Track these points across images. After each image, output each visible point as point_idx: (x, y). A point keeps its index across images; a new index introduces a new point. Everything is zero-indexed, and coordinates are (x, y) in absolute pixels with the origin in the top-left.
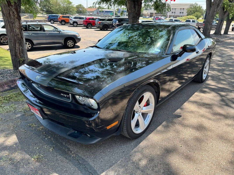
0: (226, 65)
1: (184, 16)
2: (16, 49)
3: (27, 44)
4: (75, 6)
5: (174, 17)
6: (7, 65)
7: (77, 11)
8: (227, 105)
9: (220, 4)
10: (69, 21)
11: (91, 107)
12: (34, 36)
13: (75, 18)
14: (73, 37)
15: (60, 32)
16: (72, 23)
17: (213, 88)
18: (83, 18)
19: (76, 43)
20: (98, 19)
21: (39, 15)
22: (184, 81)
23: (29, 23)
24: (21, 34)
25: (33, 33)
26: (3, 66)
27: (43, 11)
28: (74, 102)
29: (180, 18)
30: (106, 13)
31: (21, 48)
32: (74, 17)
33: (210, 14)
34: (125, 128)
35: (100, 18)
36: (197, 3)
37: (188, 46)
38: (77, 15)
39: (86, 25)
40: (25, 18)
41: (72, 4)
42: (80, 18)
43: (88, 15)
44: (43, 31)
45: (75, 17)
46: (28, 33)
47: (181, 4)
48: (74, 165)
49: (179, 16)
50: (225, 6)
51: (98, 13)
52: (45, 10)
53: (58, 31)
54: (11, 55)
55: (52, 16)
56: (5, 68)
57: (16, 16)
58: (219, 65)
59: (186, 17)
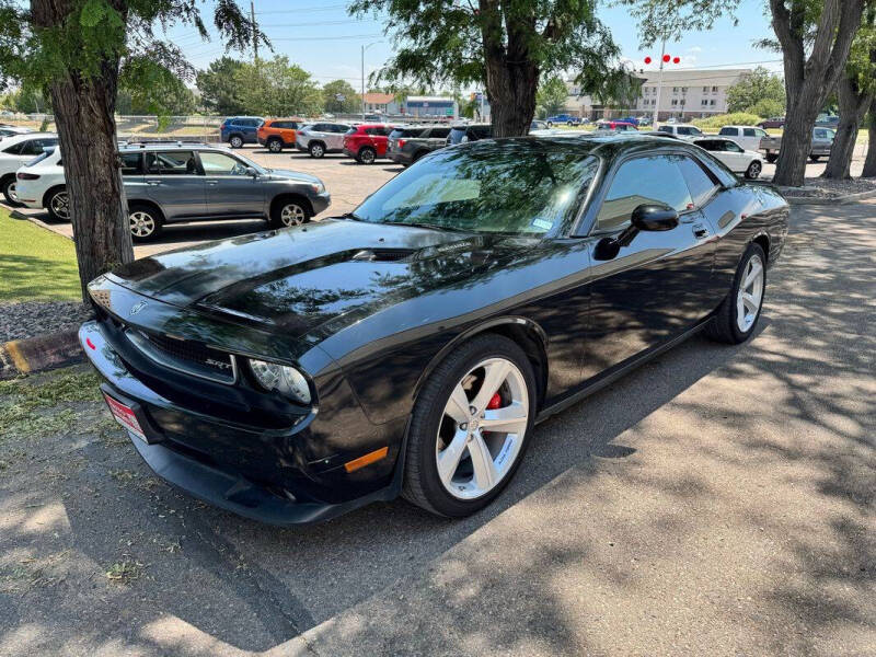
0: (842, 284)
1: (717, 114)
2: (94, 231)
3: (142, 219)
4: (320, 87)
5: (680, 118)
6: (67, 288)
7: (327, 104)
8: (806, 416)
9: (837, 71)
10: (294, 138)
11: (295, 397)
12: (165, 192)
13: (317, 128)
14: (303, 192)
15: (255, 176)
16: (305, 145)
17: (774, 363)
18: (344, 129)
19: (314, 215)
20: (397, 130)
21: (194, 119)
22: (665, 332)
23: (149, 148)
24: (115, 181)
25: (164, 181)
26: (50, 293)
27: (208, 104)
28: (244, 384)
29: (704, 120)
30: (432, 110)
31: (110, 229)
32: (313, 122)
33: (800, 106)
34: (414, 475)
35: (403, 126)
36: (764, 66)
37: (652, 210)
38: (327, 118)
39: (356, 151)
40: (142, 131)
41: (309, 79)
42: (336, 129)
43: (368, 118)
44: (199, 174)
45: (315, 123)
46: (144, 180)
47: (704, 72)
48: (239, 594)
49: (699, 116)
50: (861, 75)
51: (402, 110)
52: (215, 101)
53: (248, 173)
54: (78, 251)
55: (238, 122)
56: (58, 296)
57: (100, 121)
58: (813, 285)
59: (726, 116)
